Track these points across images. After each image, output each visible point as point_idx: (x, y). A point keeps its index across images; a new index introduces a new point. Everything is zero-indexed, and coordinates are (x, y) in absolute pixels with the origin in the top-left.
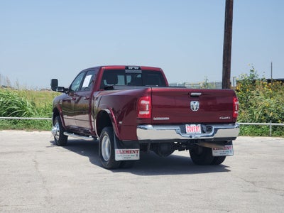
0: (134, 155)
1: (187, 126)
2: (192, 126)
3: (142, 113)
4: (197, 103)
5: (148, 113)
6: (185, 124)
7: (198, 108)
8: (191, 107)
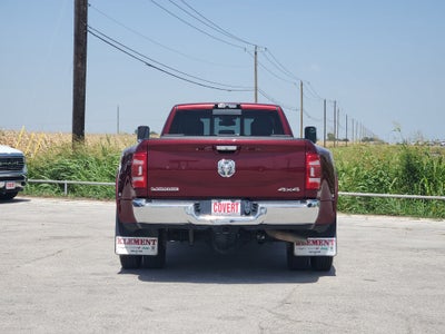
0: (149, 248)
1: (213, 202)
2: (224, 202)
3: (135, 179)
4: (232, 163)
5: (141, 179)
6: (210, 198)
7: (233, 171)
8: (219, 171)
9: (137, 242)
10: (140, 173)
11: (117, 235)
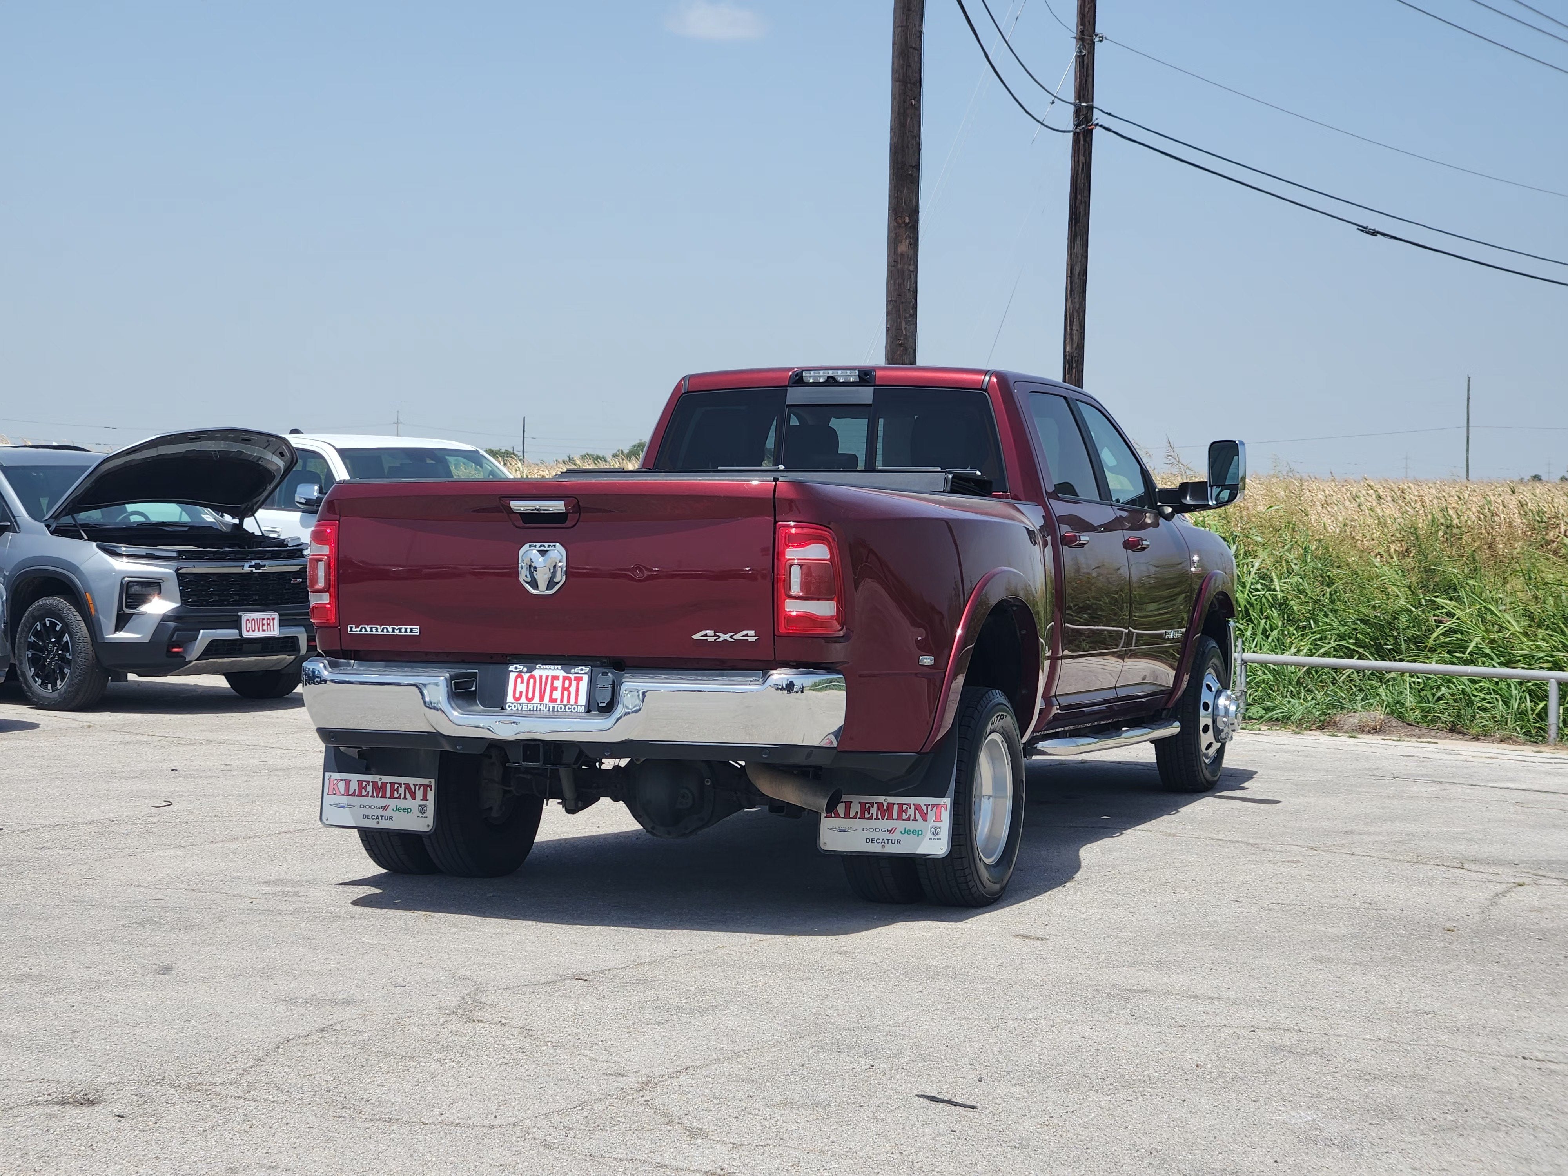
0: (412, 810)
1: (515, 670)
2: (542, 671)
4: (558, 553)
5: (325, 598)
6: (505, 660)
7: (560, 578)
8: (524, 576)
9: (379, 790)
10: (321, 583)
11: (327, 768)
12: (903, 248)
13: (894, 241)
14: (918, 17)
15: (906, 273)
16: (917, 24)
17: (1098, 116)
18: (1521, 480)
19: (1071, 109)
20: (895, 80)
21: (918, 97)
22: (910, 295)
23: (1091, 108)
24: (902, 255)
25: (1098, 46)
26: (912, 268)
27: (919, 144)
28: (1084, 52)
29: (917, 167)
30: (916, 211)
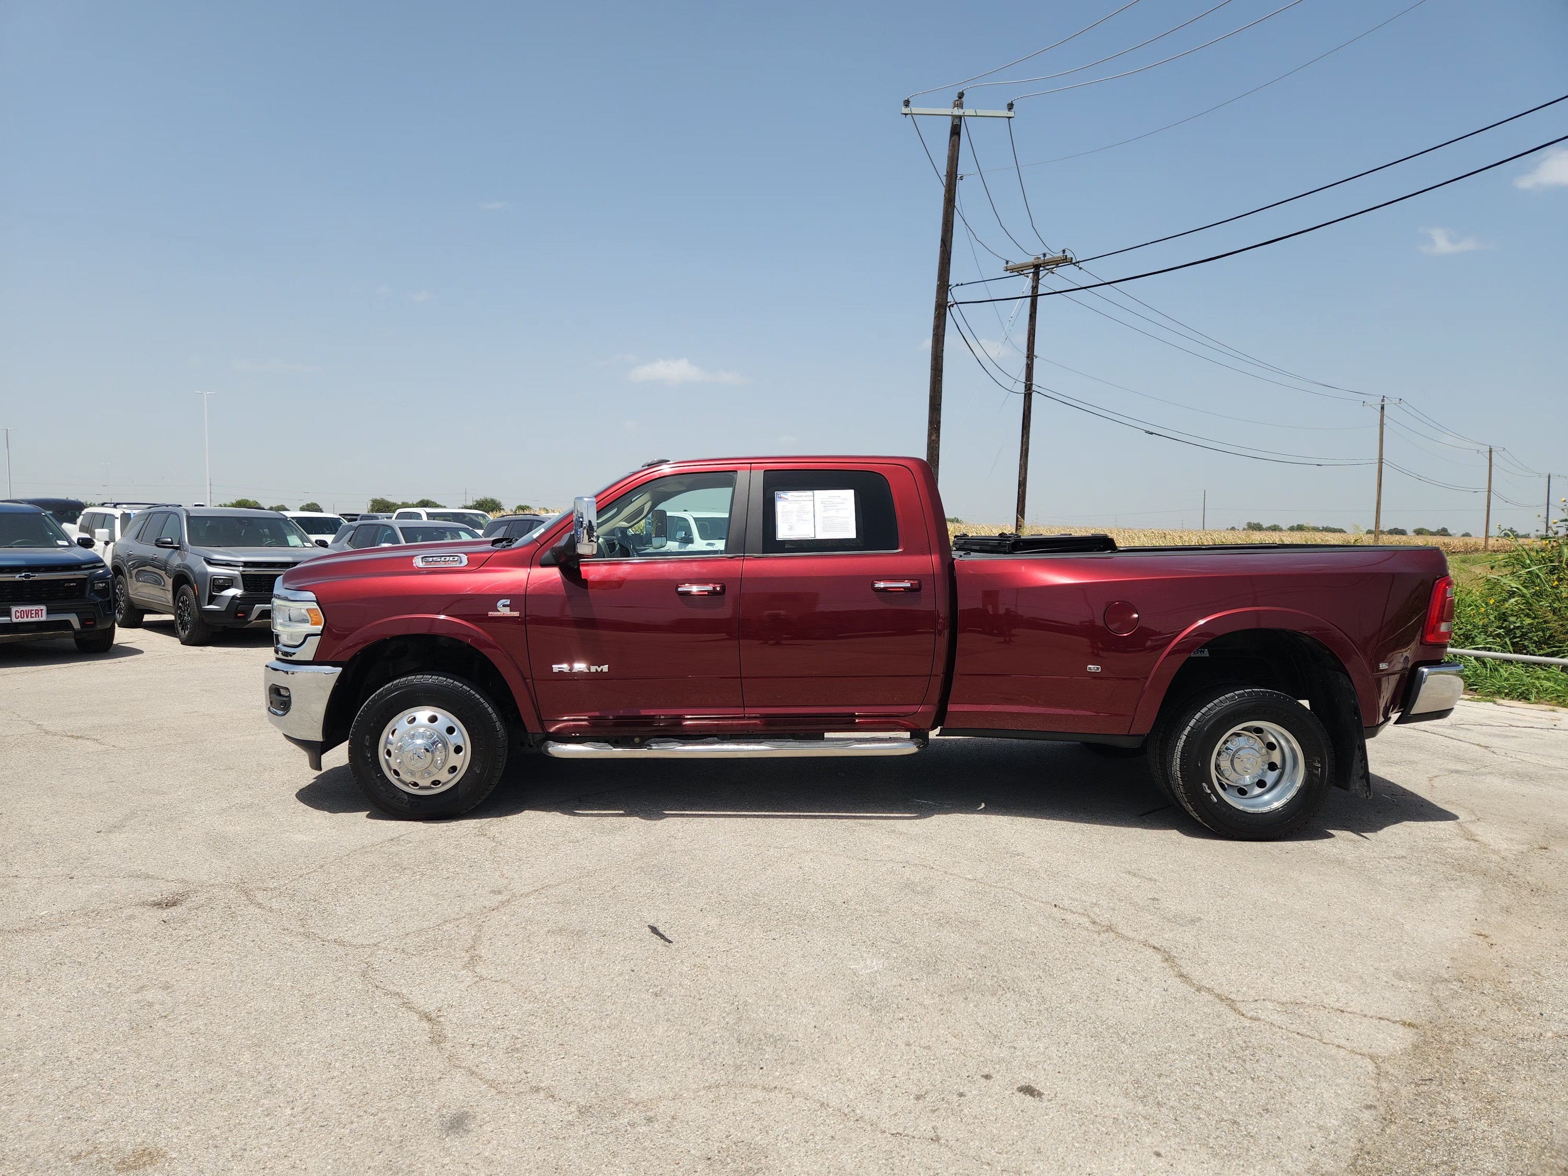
12: (933, 438)
13: (930, 435)
14: (942, 344)
15: (935, 448)
16: (941, 346)
17: (1034, 388)
18: (1227, 529)
19: (1024, 384)
20: (932, 369)
21: (941, 376)
22: (936, 457)
23: (1032, 384)
24: (933, 440)
25: (1035, 360)
26: (937, 446)
27: (941, 395)
28: (1029, 362)
29: (940, 405)
30: (939, 422)
